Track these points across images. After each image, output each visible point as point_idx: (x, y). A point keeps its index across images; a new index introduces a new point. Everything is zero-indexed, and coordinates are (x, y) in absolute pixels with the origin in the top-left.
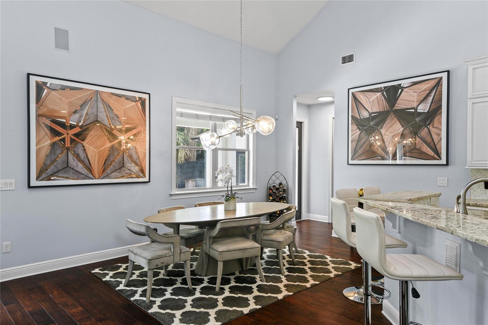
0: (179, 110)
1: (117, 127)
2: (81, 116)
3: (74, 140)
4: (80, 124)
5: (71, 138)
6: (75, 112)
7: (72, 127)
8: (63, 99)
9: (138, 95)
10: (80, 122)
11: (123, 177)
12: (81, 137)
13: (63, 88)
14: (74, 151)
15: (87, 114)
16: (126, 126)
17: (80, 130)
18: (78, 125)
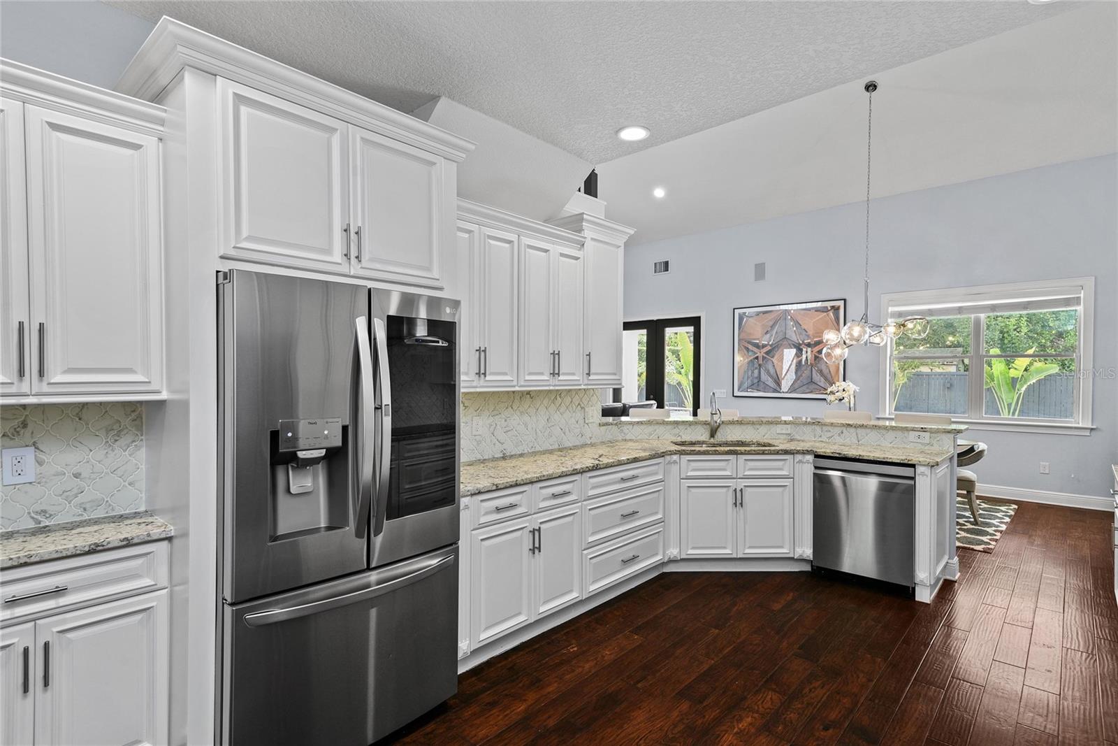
0: (891, 309)
1: (805, 342)
2: (772, 335)
3: (766, 358)
4: (770, 343)
5: (763, 356)
6: (767, 333)
7: (764, 346)
8: (758, 323)
9: (829, 304)
10: (770, 341)
11: (811, 392)
12: (771, 354)
13: (758, 314)
14: (765, 368)
15: (776, 332)
16: (815, 340)
17: (770, 348)
18: (768, 344)
